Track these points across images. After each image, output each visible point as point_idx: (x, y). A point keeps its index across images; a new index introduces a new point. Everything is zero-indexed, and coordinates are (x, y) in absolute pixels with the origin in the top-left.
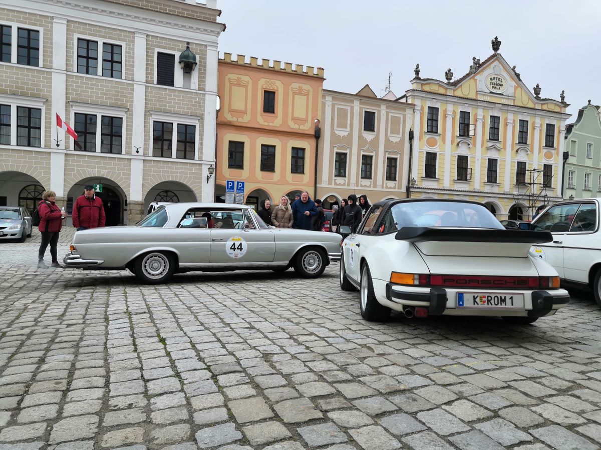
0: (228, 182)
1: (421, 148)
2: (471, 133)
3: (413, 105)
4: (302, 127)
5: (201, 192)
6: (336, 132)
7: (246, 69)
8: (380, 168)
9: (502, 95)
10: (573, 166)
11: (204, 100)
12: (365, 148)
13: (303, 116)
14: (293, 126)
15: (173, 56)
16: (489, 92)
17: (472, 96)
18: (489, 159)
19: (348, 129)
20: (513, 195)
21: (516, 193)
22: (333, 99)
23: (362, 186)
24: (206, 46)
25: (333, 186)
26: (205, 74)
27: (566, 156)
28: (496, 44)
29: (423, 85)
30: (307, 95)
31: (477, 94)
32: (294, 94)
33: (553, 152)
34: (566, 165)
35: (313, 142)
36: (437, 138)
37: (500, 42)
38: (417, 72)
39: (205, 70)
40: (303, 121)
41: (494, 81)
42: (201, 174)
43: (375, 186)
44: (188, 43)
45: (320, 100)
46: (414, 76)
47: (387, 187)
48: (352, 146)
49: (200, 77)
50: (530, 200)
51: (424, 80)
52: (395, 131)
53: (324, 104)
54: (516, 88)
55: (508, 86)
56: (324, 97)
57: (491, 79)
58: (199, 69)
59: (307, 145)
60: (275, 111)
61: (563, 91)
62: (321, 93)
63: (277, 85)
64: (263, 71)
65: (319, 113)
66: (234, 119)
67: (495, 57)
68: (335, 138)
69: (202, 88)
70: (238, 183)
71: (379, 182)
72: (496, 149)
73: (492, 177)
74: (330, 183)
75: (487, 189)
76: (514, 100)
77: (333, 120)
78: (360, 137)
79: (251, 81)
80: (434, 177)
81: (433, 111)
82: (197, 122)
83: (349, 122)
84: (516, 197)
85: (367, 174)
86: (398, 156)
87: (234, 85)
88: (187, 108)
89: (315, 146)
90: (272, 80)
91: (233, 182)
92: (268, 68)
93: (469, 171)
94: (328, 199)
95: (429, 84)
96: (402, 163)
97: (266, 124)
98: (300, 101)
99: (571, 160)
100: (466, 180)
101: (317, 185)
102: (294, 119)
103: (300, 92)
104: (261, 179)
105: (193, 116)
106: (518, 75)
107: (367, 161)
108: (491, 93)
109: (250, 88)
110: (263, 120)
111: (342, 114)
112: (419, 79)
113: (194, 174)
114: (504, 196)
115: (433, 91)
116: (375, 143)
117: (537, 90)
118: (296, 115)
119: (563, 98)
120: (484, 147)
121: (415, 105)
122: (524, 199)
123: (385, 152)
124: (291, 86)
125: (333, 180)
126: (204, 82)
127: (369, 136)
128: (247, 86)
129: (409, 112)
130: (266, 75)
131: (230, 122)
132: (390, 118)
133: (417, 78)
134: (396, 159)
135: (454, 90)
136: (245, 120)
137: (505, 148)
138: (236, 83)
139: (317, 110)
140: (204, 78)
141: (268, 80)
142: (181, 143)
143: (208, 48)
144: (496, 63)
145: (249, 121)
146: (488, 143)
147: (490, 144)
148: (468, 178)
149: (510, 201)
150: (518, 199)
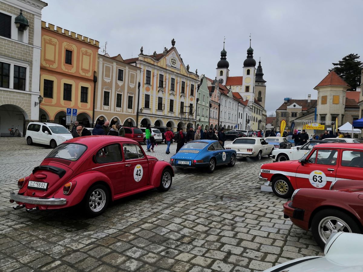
0: (68, 109)
1: (143, 92)
2: (164, 86)
3: (140, 69)
4: (87, 75)
5: (30, 113)
6: (105, 79)
7: (55, 34)
8: (125, 102)
9: (176, 68)
10: (204, 106)
11: (33, 51)
12: (119, 90)
13: (87, 68)
14: (82, 74)
15: (10, 17)
16: (171, 66)
17: (164, 67)
18: (170, 100)
19: (110, 79)
20: (180, 118)
21: (181, 117)
22: (104, 60)
23: (116, 111)
24: (33, 15)
25: (102, 111)
26: (33, 34)
27: (198, 100)
28: (173, 43)
29: (144, 58)
30: (90, 56)
31: (166, 66)
32: (83, 54)
33: (193, 98)
34: (197, 104)
35: (93, 84)
36: (150, 87)
37: (175, 42)
38: (142, 51)
39: (33, 31)
40: (88, 71)
41: (173, 61)
42: (30, 101)
43: (123, 112)
44: (21, 10)
45: (97, 60)
46: (140, 53)
47: (128, 112)
48: (112, 88)
49: (29, 35)
50: (185, 120)
51: (145, 55)
52: (132, 82)
53: (98, 62)
54: (181, 65)
55: (178, 64)
56: (99, 58)
57: (172, 60)
58: (29, 30)
59: (89, 86)
60: (72, 64)
61: (197, 69)
62: (97, 56)
63: (74, 47)
64: (66, 37)
65: (96, 67)
66: (47, 65)
67: (173, 48)
68: (104, 83)
69: (31, 43)
70: (73, 109)
71: (125, 109)
72: (173, 95)
73: (171, 109)
74: (101, 109)
75: (170, 115)
76: (180, 71)
77: (103, 72)
78: (116, 83)
79: (58, 42)
80: (149, 108)
81: (149, 72)
82: (27, 65)
83: (111, 74)
84: (180, 119)
85: (119, 105)
86: (133, 95)
87: (48, 43)
88: (21, 55)
89: (93, 87)
90: (71, 44)
91: (71, 109)
92: (68, 36)
93: (163, 105)
94: (100, 119)
95: (147, 58)
96: (135, 99)
97: (67, 70)
98: (86, 59)
99: (199, 102)
100: (161, 110)
101: (95, 110)
102: (82, 69)
103: (86, 54)
104: (64, 105)
105: (25, 61)
106: (182, 59)
107: (119, 97)
108: (172, 66)
109: (57, 46)
110: (64, 68)
111: (108, 69)
112: (143, 54)
113: (26, 100)
114: (176, 118)
115: (149, 62)
116: (123, 87)
117: (188, 67)
118: (84, 67)
119: (197, 72)
120: (169, 93)
121: (141, 69)
122: (183, 120)
123: (128, 93)
124: (81, 49)
125: (103, 107)
126: (32, 39)
127: (120, 83)
128: (56, 45)
129: (138, 71)
130: (68, 40)
131: (45, 67)
132: (130, 74)
133: (142, 54)
134: (132, 97)
135: (157, 63)
136: (54, 67)
137: (176, 95)
138: (48, 42)
139: (95, 66)
140: (33, 36)
141: (68, 43)
142: (16, 79)
143: (35, 16)
144: (174, 52)
145: (56, 68)
146: (170, 92)
147: (171, 92)
148: (163, 108)
149: (178, 121)
150: (181, 120)
